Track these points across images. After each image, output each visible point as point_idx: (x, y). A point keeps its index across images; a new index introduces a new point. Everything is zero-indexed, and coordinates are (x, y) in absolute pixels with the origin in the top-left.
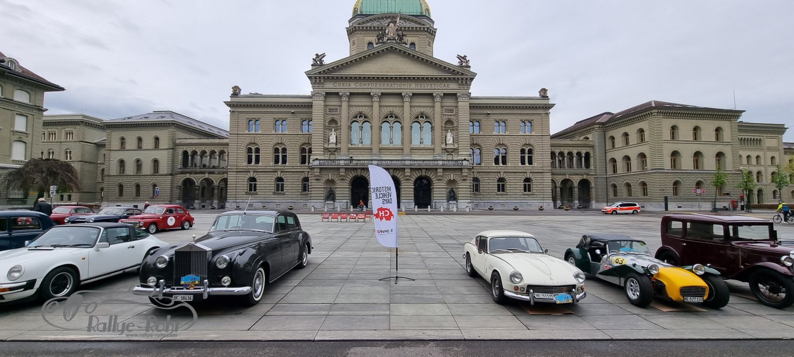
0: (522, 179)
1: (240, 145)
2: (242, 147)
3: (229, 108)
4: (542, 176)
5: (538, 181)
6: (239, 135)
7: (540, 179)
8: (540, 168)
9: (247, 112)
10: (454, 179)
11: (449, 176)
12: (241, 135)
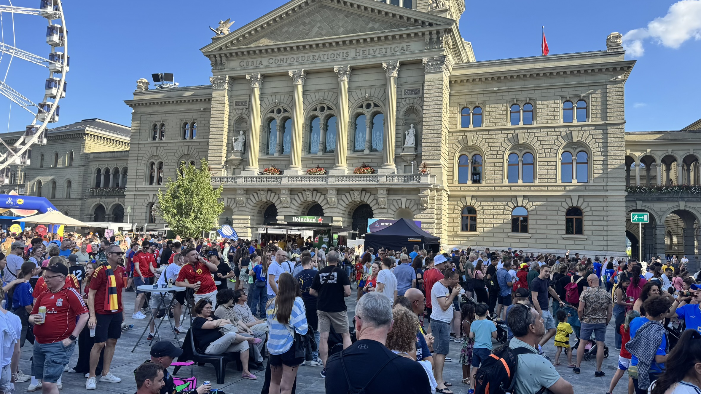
0: (561, 208)
1: (141, 158)
2: (143, 162)
3: (130, 110)
4: (605, 204)
5: (595, 213)
6: (140, 146)
7: (601, 209)
8: (602, 188)
10: (407, 207)
11: (399, 201)
12: (143, 146)
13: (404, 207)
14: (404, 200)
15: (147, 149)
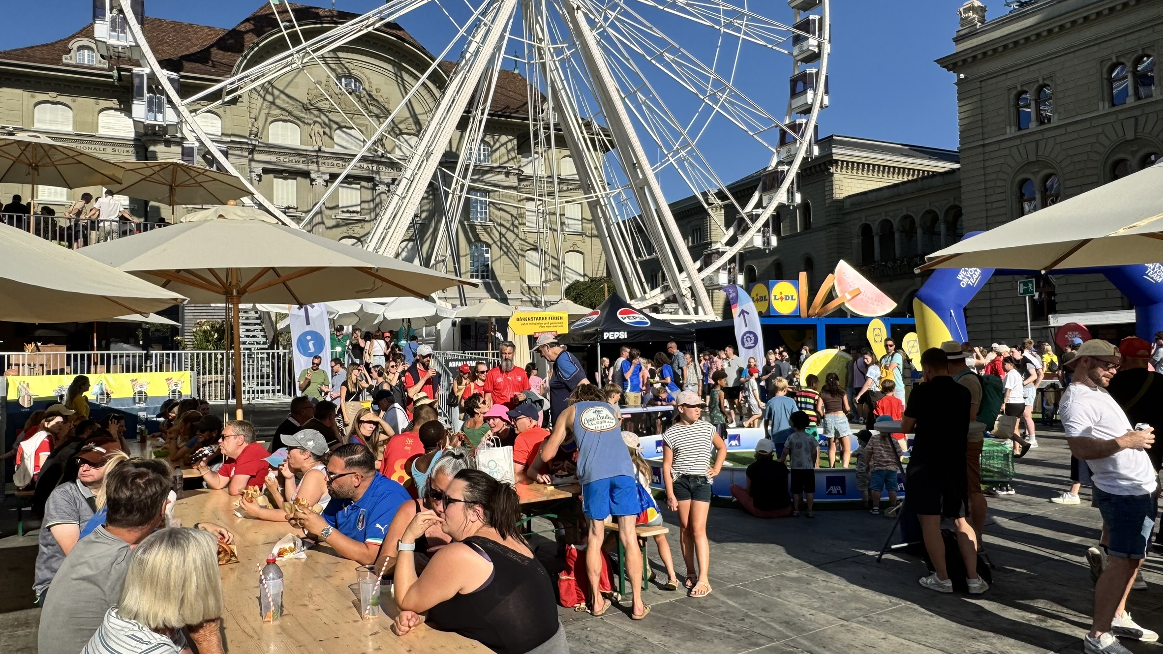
1: (994, 177)
2: (999, 183)
3: (953, 77)
6: (988, 149)
9: (1005, 72)
12: (996, 147)
15: (1007, 152)
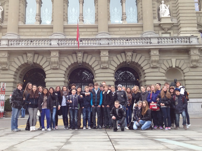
10: (177, 66)
11: (169, 61)
13: (174, 66)
14: (174, 60)
